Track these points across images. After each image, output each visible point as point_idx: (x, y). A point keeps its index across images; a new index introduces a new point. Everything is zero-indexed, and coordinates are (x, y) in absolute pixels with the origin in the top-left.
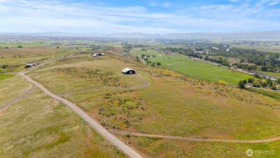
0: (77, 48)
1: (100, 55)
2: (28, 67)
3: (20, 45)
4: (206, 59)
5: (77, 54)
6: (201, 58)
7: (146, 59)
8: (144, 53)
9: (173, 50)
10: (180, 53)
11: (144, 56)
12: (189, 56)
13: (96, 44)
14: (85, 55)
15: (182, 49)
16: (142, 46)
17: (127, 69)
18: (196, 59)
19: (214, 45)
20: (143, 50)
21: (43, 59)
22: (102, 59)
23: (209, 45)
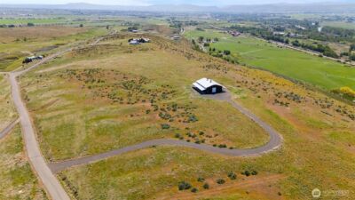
0: (107, 28)
1: (143, 41)
2: (28, 61)
3: (32, 22)
4: (296, 44)
5: (106, 38)
6: (287, 42)
7: (205, 45)
8: (201, 34)
9: (242, 30)
10: (254, 34)
11: (201, 39)
12: (268, 39)
13: (133, 21)
14: (118, 41)
15: (254, 28)
16: (196, 24)
17: (205, 83)
18: (280, 44)
19: (297, 22)
20: (198, 29)
21: (57, 46)
22: (147, 50)
23: (289, 22)
